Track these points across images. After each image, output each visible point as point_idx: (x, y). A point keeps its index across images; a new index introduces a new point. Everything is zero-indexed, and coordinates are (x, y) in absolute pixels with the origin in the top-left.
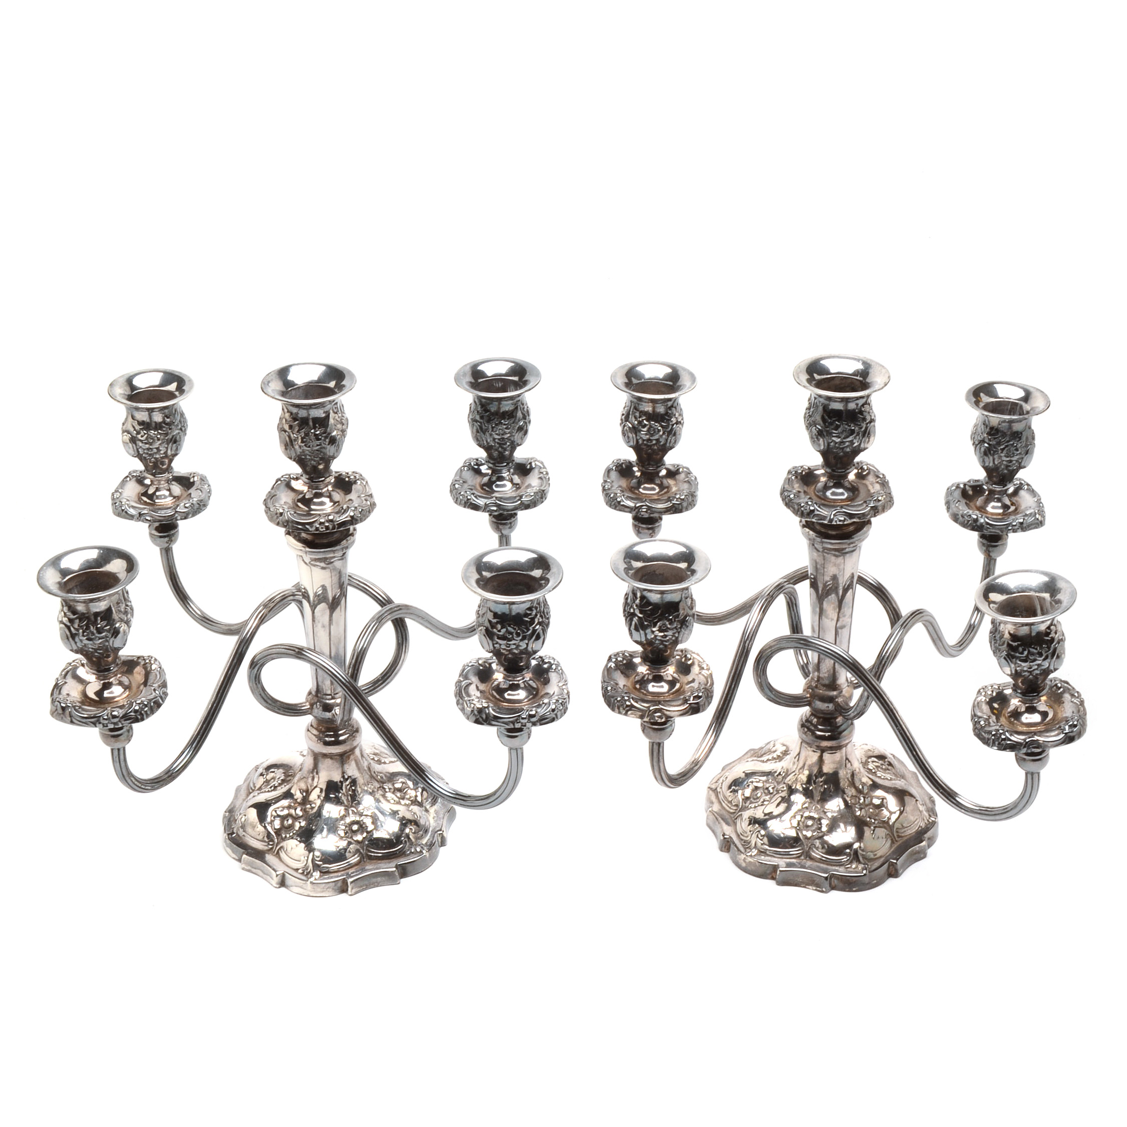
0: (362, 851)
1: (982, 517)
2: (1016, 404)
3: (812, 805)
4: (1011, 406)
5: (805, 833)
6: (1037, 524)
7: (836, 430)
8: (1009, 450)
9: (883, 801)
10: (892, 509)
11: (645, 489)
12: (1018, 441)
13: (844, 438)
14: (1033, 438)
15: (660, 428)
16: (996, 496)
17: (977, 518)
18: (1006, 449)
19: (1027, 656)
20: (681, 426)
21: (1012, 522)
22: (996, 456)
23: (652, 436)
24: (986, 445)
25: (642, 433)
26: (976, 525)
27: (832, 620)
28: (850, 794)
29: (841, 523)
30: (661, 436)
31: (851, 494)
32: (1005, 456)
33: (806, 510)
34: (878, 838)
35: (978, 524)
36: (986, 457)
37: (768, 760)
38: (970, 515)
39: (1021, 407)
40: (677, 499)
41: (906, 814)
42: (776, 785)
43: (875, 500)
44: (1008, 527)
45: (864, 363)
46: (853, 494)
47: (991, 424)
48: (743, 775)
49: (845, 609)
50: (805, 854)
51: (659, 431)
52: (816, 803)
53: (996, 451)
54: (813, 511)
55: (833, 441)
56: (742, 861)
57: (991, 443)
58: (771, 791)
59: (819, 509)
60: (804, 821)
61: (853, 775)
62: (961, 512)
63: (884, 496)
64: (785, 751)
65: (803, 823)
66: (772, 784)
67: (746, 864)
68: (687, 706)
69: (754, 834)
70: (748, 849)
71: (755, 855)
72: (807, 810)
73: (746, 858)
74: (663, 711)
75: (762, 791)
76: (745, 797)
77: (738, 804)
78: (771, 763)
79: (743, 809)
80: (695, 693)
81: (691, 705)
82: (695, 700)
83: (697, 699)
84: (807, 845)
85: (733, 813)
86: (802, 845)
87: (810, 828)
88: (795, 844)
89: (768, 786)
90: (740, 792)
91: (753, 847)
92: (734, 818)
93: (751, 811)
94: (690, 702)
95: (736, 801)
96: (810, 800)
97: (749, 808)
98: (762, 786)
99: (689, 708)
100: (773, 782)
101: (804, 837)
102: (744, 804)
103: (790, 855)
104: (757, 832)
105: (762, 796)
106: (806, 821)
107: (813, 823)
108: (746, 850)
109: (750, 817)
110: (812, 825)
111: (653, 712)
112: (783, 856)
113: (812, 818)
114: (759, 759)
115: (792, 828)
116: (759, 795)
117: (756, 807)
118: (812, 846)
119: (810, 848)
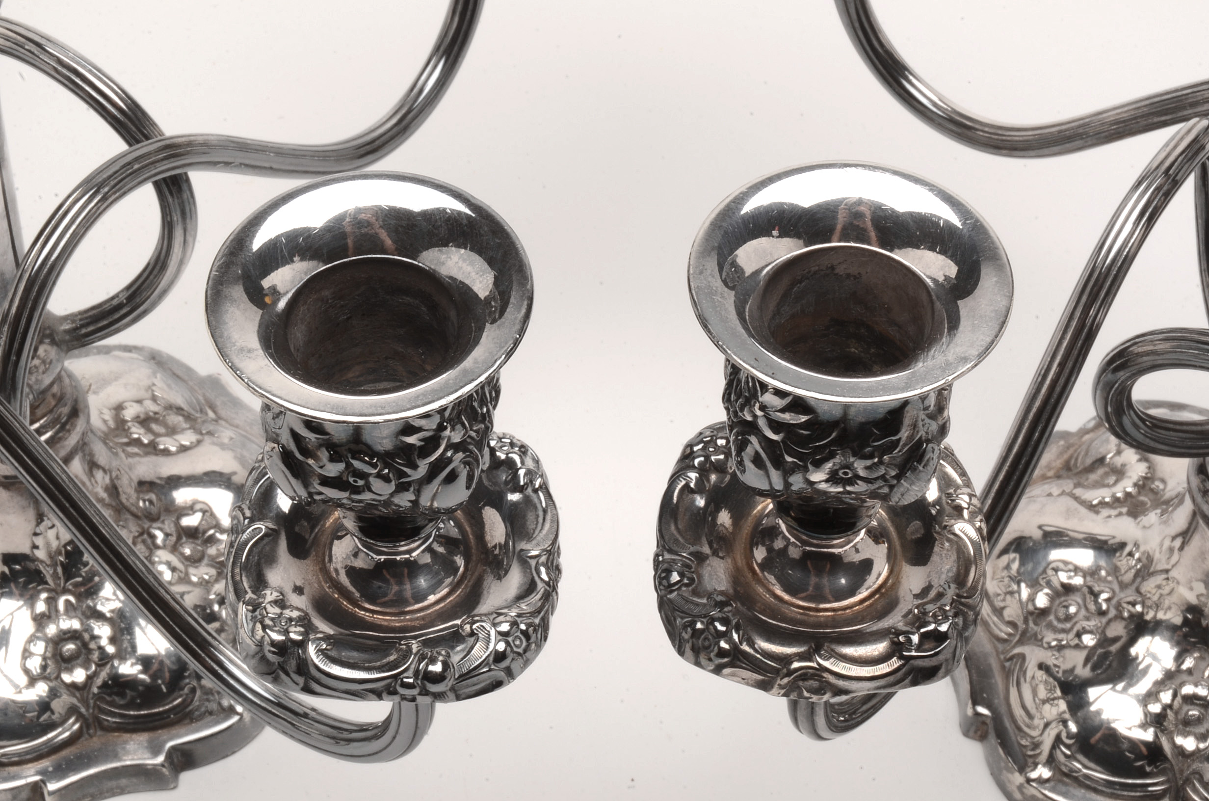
0: (83, 710)
3: (1203, 665)
5: (1179, 740)
37: (1103, 504)
42: (1116, 587)
48: (1037, 534)
50: (1173, 793)
56: (1015, 790)
58: (1104, 607)
60: (1180, 708)
64: (1145, 478)
65: (1176, 713)
66: (1107, 585)
67: (1024, 798)
68: (901, 665)
69: (1050, 727)
70: (1030, 761)
71: (1048, 781)
72: (1190, 678)
73: (1026, 785)
74: (826, 675)
75: (1080, 601)
76: (1036, 608)
77: (1016, 621)
78: (1109, 517)
79: (1026, 637)
80: (929, 623)
81: (912, 662)
82: (926, 647)
83: (932, 645)
84: (1182, 772)
85: (1004, 641)
86: (1169, 772)
87: (1194, 728)
88: (1151, 768)
89: (1096, 589)
90: (1025, 592)
91: (1044, 761)
92: (1005, 658)
93: (1049, 653)
94: (910, 651)
95: (1012, 612)
96: (1199, 650)
97: (1045, 645)
98: (1082, 586)
99: (904, 670)
100: (1109, 578)
101: (1175, 750)
102: (1031, 624)
103: (1136, 791)
104: (1059, 722)
105: (1077, 616)
106: (1185, 708)
107: (1202, 714)
108: (1026, 761)
109: (1041, 666)
110: (1199, 720)
111: (796, 677)
112: (1119, 792)
113: (1201, 702)
114: (1078, 492)
115: (1148, 720)
116: (1072, 610)
117: (1060, 648)
118: (1192, 777)
119: (1188, 781)
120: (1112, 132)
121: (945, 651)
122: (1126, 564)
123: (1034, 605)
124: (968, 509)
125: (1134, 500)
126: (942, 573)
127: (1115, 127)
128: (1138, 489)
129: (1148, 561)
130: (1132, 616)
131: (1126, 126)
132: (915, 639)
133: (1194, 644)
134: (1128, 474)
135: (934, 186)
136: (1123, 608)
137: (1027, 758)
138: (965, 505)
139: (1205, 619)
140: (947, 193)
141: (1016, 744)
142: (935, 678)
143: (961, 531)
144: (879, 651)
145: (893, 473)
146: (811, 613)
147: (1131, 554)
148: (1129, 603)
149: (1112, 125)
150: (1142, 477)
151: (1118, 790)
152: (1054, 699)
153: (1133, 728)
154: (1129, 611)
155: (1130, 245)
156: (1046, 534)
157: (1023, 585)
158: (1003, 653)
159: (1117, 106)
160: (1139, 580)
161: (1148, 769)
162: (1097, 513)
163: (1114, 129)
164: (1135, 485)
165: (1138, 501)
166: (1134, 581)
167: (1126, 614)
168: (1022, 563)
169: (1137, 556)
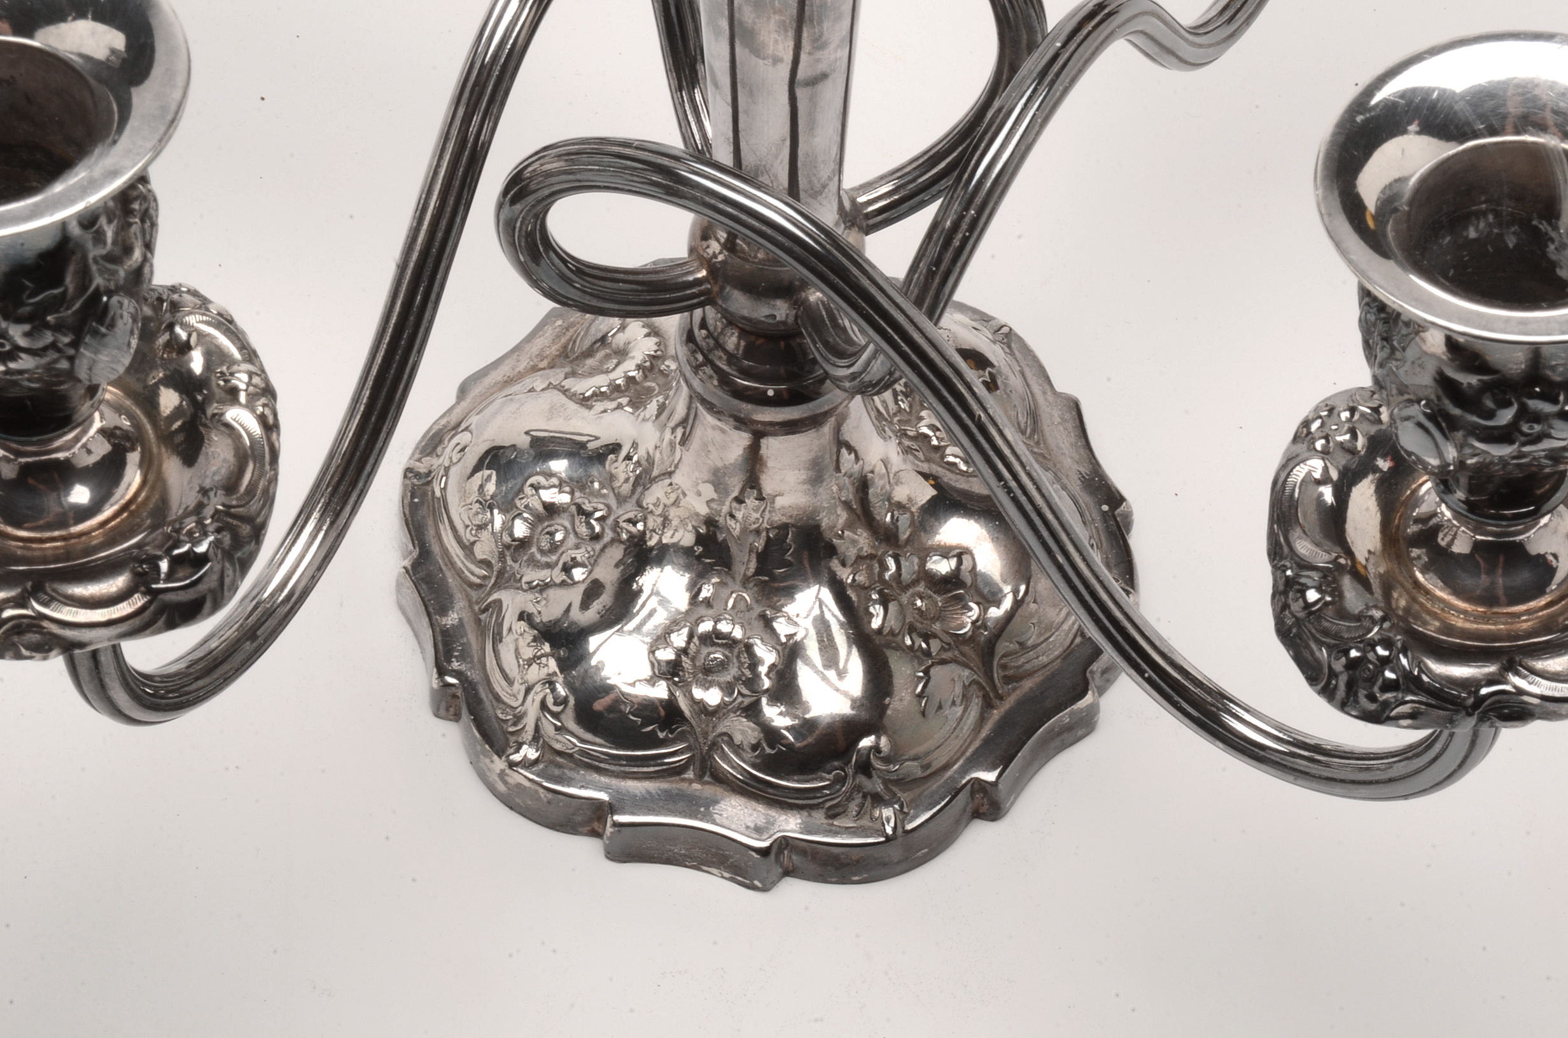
3: (725, 592)
5: (698, 693)
9: (960, 563)
19: (1514, 425)
27: (777, 60)
28: (852, 553)
34: (940, 707)
37: (599, 395)
41: (1033, 606)
42: (613, 502)
48: (524, 441)
49: (826, 25)
50: (698, 764)
52: (737, 587)
56: (497, 779)
58: (597, 529)
60: (698, 652)
61: (863, 485)
64: (654, 357)
65: (694, 659)
66: (602, 500)
67: (509, 789)
68: (146, 602)
69: (532, 693)
70: (512, 739)
71: (536, 762)
72: (710, 612)
73: (508, 771)
74: (45, 624)
75: (567, 524)
76: (514, 540)
77: (490, 559)
78: (605, 411)
79: (504, 579)
80: (183, 543)
81: (161, 596)
82: (180, 574)
83: (189, 571)
84: (705, 734)
85: (480, 586)
86: (688, 736)
87: (717, 676)
88: (664, 734)
89: (588, 507)
90: (499, 519)
91: (530, 738)
92: (480, 609)
93: (530, 596)
94: (157, 582)
95: (485, 548)
96: (719, 573)
97: (525, 587)
98: (569, 505)
99: (152, 608)
100: (605, 491)
101: (696, 707)
102: (509, 562)
103: (648, 766)
104: (544, 684)
105: (566, 542)
106: (705, 651)
107: (727, 657)
108: (507, 740)
109: (523, 616)
110: (723, 666)
111: (8, 630)
112: (627, 769)
113: (724, 641)
114: (567, 383)
115: (657, 672)
116: (559, 536)
117: (544, 587)
118: (720, 740)
119: (714, 745)
121: (206, 579)
122: (621, 470)
123: (511, 535)
124: (246, 390)
125: (638, 387)
126: (206, 477)
128: (643, 372)
129: (649, 463)
130: (632, 536)
132: (164, 565)
133: (712, 565)
134: (631, 355)
136: (622, 529)
137: (508, 736)
138: (242, 386)
139: (721, 533)
141: (494, 720)
142: (199, 616)
143: (234, 420)
144: (117, 586)
145: (66, 340)
146: (34, 546)
147: (629, 458)
148: (629, 521)
150: (649, 355)
151: (625, 766)
152: (542, 656)
153: (637, 684)
154: (628, 532)
156: (536, 442)
157: (496, 511)
158: (477, 603)
160: (640, 489)
161: (661, 735)
162: (590, 408)
164: (639, 367)
165: (643, 387)
166: (633, 492)
167: (624, 536)
168: (499, 483)
169: (635, 458)
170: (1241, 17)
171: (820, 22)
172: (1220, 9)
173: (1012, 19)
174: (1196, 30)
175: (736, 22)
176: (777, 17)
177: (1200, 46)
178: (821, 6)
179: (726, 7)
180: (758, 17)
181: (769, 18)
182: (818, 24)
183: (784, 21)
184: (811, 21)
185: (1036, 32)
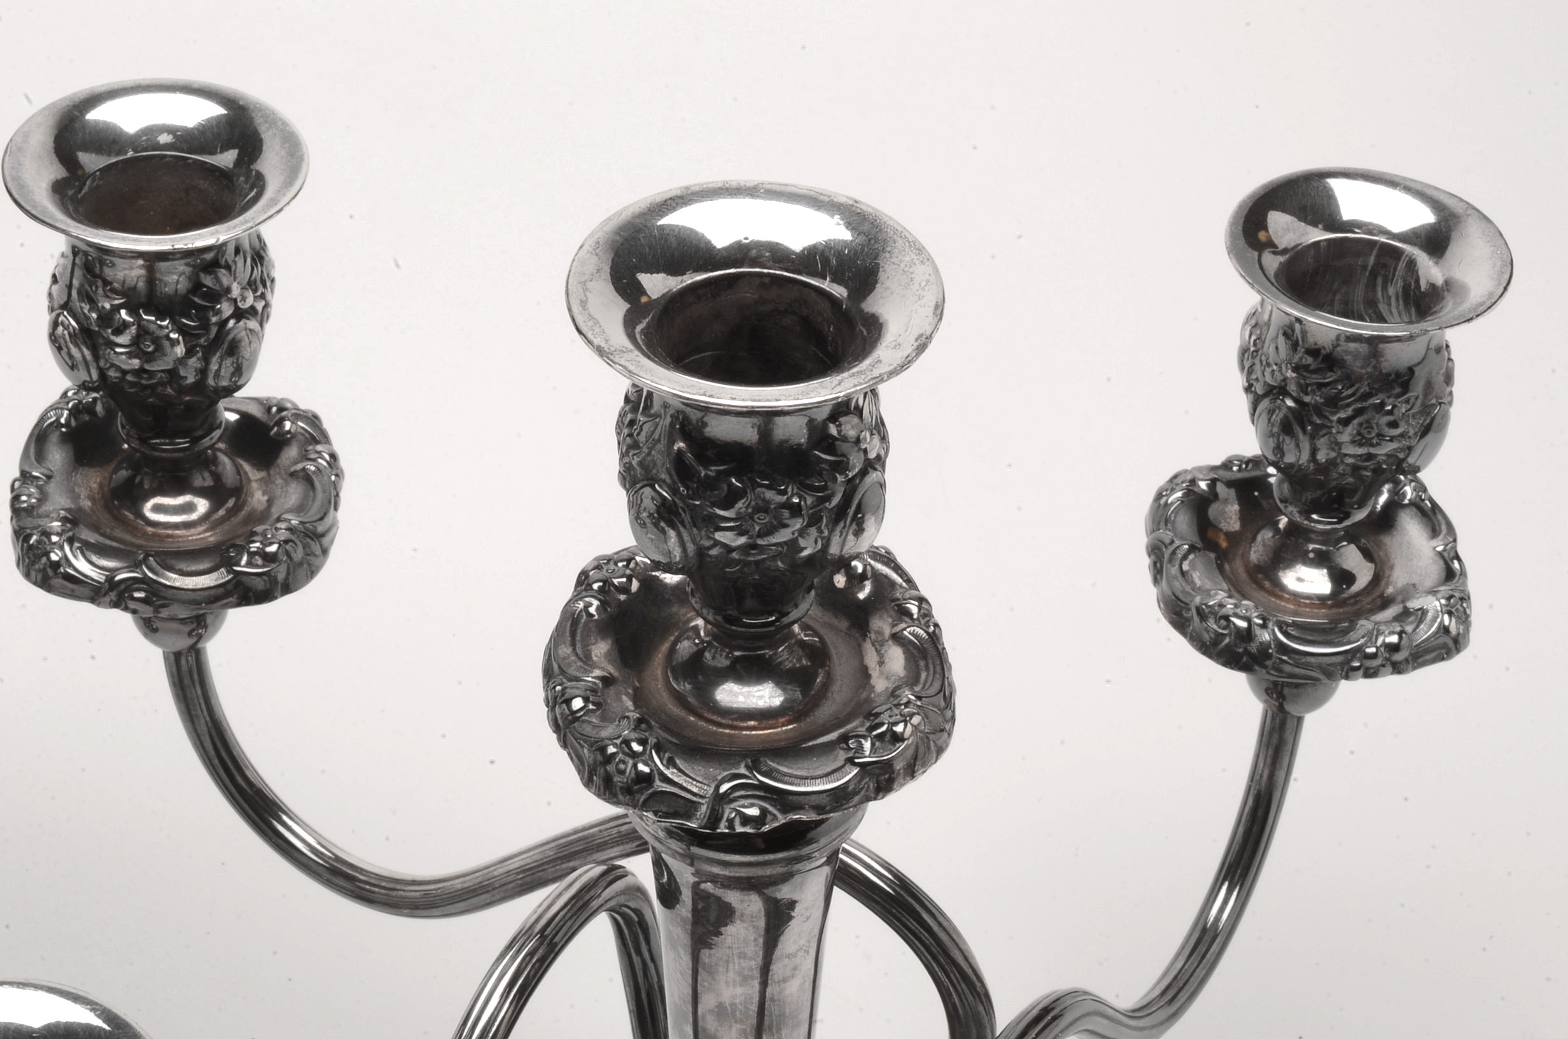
1: (1264, 626)
2: (1396, 253)
4: (1378, 256)
6: (1445, 646)
7: (726, 508)
8: (1368, 425)
10: (945, 757)
11: (157, 509)
12: (1398, 396)
13: (760, 535)
14: (1449, 379)
15: (174, 336)
16: (1311, 547)
17: (1249, 629)
18: (1356, 422)
20: (253, 324)
21: (1365, 645)
22: (1322, 442)
23: (149, 361)
24: (1290, 403)
25: (118, 350)
26: (1247, 652)
29: (748, 830)
30: (182, 361)
31: (798, 695)
32: (1353, 442)
33: (622, 772)
35: (1253, 648)
36: (1288, 439)
38: (1226, 618)
39: (1412, 264)
40: (252, 555)
43: (880, 737)
44: (1349, 661)
45: (854, 216)
46: (804, 693)
47: (1311, 340)
51: (174, 343)
53: (1323, 426)
54: (647, 779)
55: (717, 543)
57: (1307, 399)
59: (669, 773)
62: (1198, 600)
63: (916, 720)
120: (519, 882)
127: (521, 876)
131: (533, 874)
135: (97, 1004)
140: (113, 1013)
149: (518, 873)
155: (497, 1024)
159: (522, 850)
163: (521, 879)
170: (1183, 996)
171: (779, 1030)
172: (1163, 988)
173: (962, 1016)
174: (1137, 1013)
175: (700, 1029)
176: (738, 1026)
177: (1142, 1029)
178: (780, 1016)
179: (691, 1015)
180: (721, 1026)
181: (731, 1027)
182: (777, 1032)
183: (745, 1030)
184: (770, 1028)
185: (985, 1028)
